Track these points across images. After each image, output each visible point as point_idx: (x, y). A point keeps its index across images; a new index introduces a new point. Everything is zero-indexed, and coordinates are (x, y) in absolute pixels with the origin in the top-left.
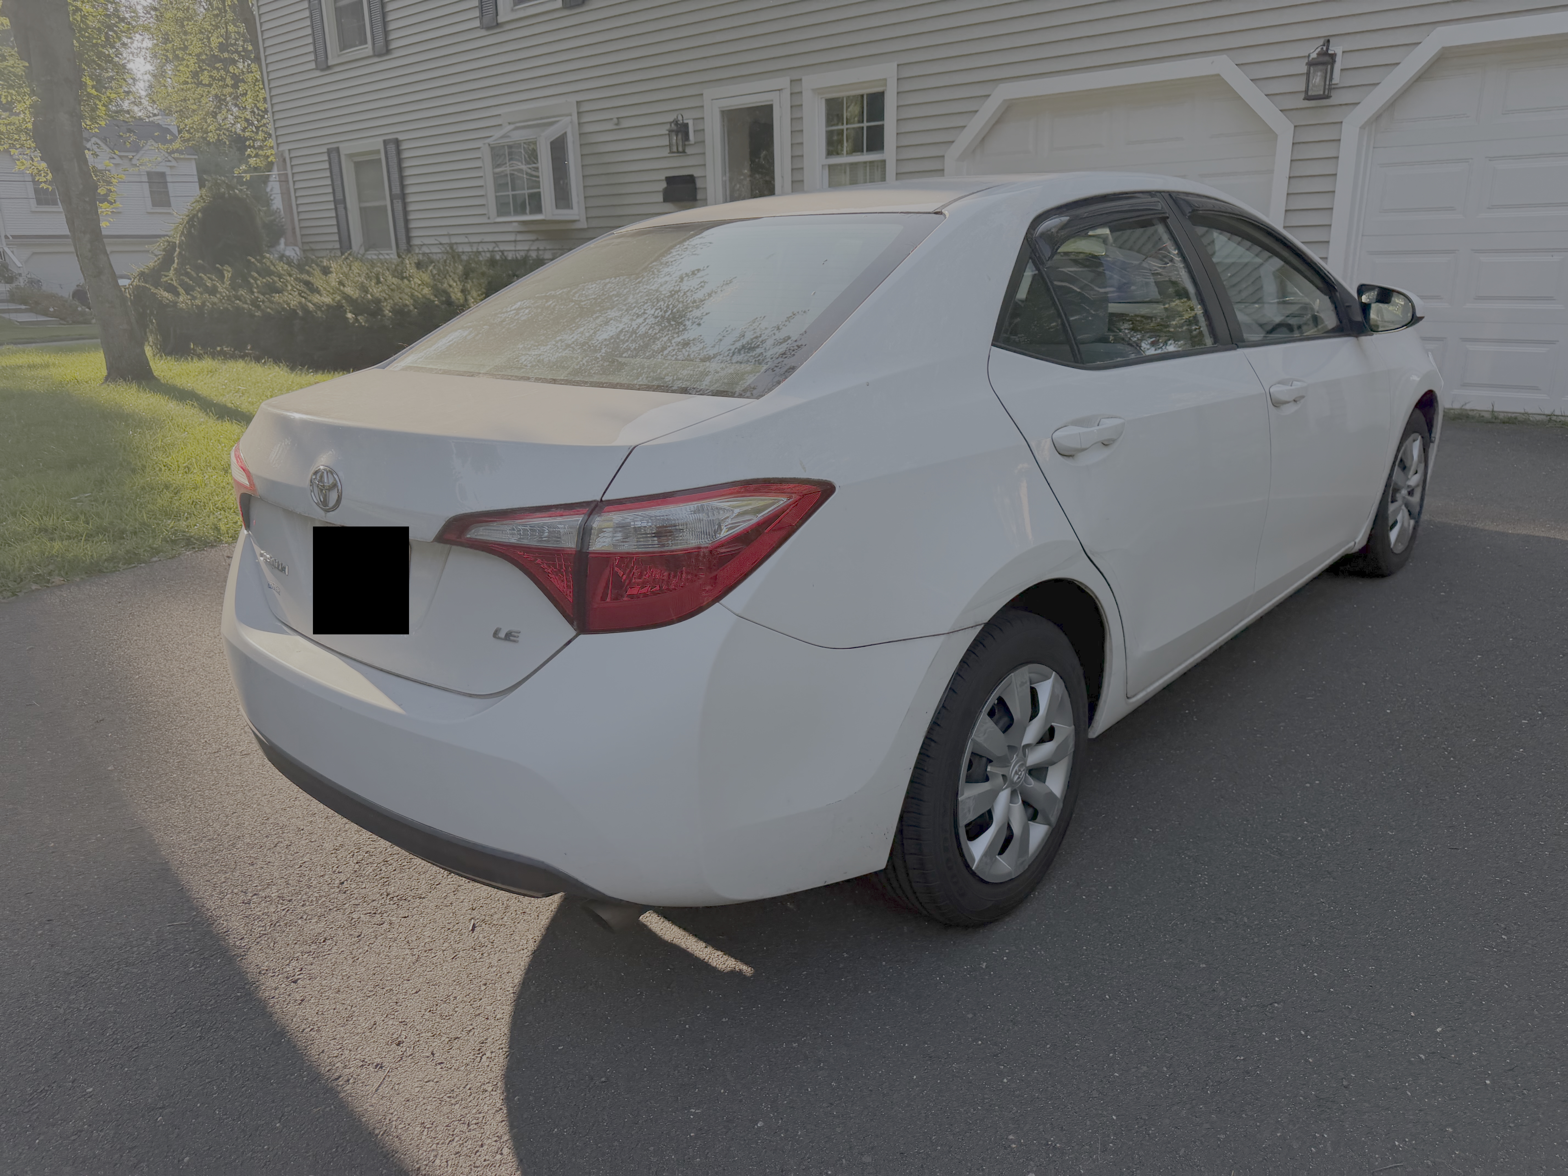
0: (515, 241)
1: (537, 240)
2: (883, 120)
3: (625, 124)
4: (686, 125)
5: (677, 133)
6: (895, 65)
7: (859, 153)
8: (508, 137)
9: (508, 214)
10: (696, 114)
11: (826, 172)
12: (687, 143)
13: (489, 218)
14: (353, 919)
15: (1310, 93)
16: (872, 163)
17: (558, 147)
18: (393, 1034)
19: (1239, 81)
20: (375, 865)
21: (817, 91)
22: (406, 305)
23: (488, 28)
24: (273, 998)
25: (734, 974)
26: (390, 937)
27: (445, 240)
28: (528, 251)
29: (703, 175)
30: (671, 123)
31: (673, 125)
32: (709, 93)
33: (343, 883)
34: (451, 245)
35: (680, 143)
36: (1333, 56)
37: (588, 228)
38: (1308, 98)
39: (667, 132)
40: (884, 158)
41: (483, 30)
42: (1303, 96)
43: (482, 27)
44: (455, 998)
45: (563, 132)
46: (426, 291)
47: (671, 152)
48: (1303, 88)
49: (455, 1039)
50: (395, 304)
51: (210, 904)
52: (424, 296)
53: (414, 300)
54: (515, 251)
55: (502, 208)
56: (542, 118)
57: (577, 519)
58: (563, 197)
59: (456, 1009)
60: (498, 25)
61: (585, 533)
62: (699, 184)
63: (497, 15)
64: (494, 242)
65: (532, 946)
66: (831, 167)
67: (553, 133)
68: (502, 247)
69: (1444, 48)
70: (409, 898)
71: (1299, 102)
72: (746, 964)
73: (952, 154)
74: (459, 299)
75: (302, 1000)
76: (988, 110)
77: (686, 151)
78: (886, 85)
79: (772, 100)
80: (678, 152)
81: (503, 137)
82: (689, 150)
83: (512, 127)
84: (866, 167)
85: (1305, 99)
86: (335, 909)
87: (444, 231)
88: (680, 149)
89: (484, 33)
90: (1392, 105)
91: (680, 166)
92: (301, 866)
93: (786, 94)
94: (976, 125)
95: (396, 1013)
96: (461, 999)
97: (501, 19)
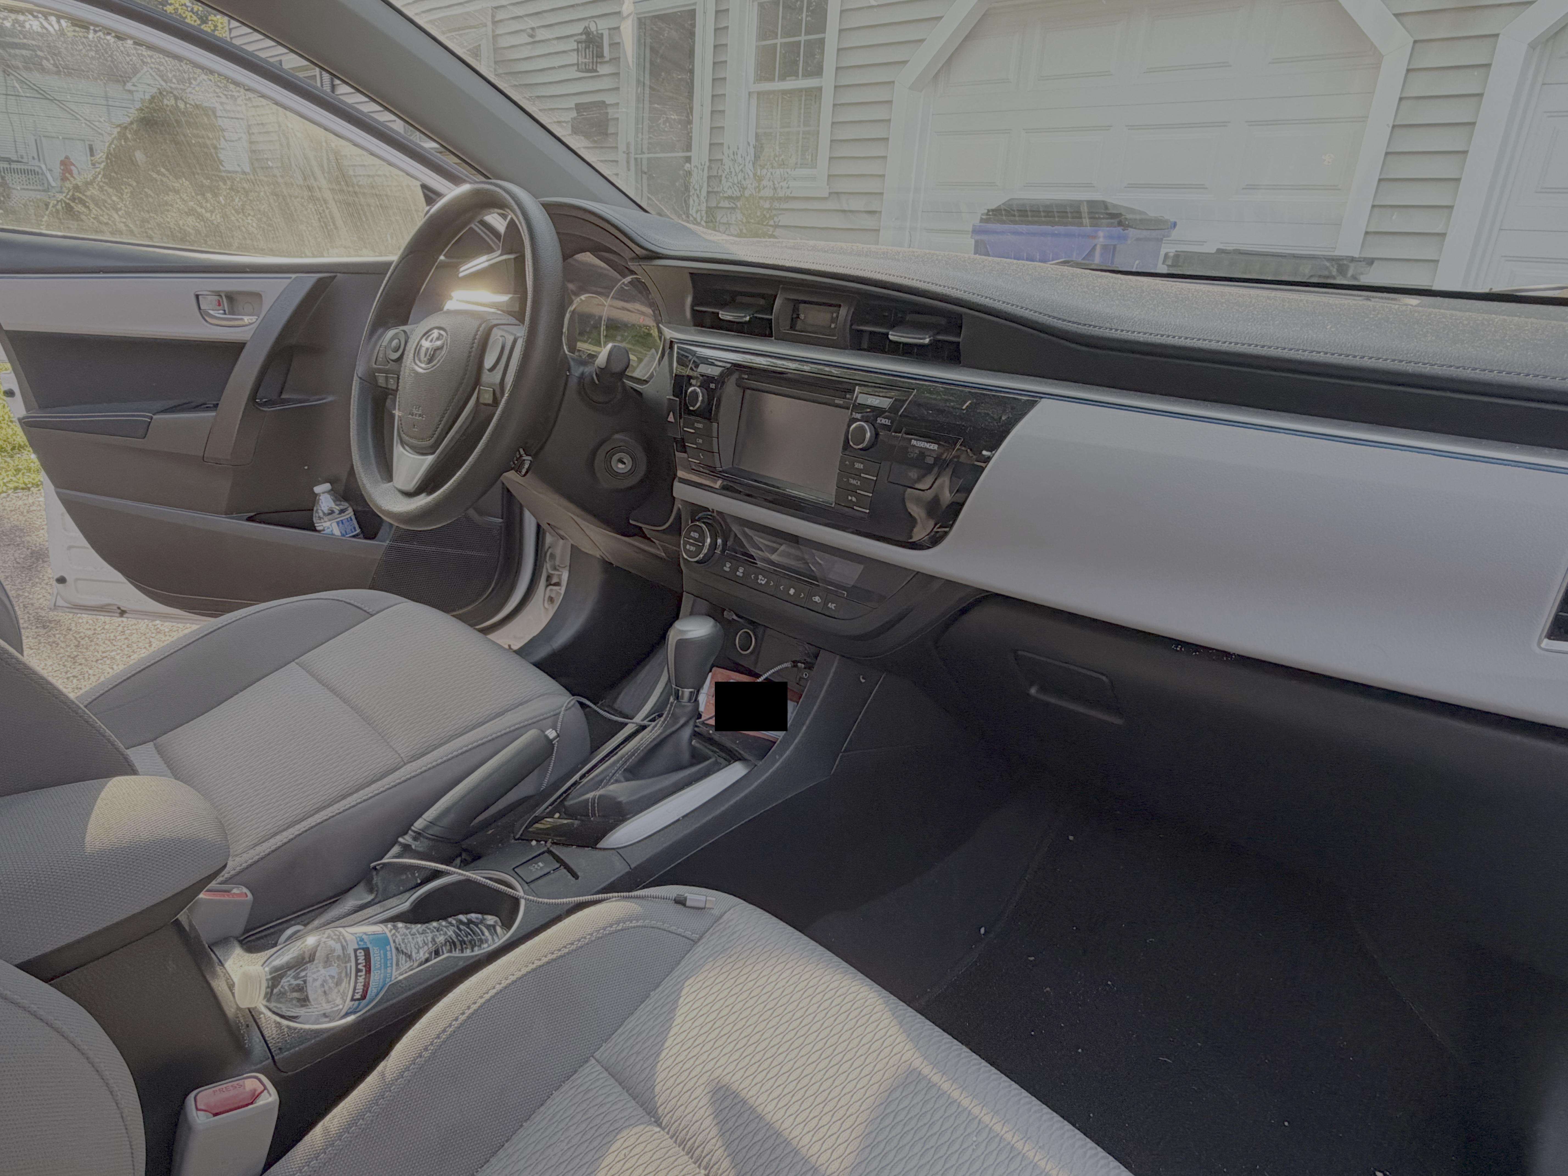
2: (825, 33)
3: (539, 36)
4: (601, 37)
7: (794, 78)
10: (611, 23)
11: (755, 102)
12: (600, 60)
16: (807, 90)
29: (615, 102)
30: (579, 35)
35: (591, 60)
39: (576, 47)
40: (821, 84)
47: (581, 72)
62: (611, 114)
66: (760, 96)
73: (904, 79)
76: (957, 15)
79: (696, 4)
82: (602, 69)
84: (801, 94)
88: (591, 68)
91: (591, 91)
94: (938, 39)
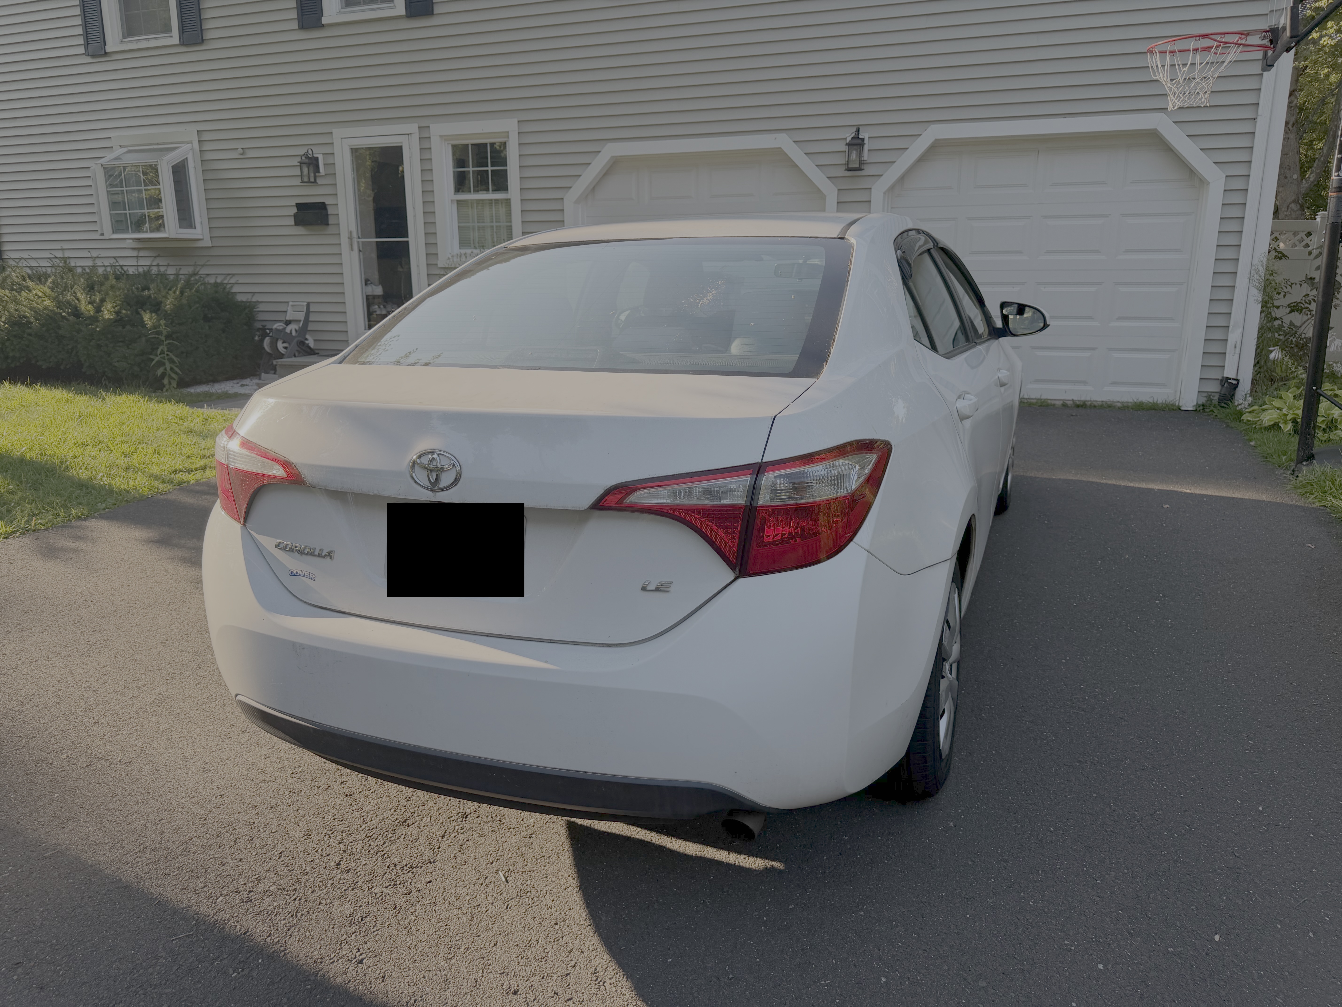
0: (137, 257)
1: (158, 256)
2: (507, 165)
3: (250, 154)
4: (317, 159)
5: (308, 165)
6: (516, 120)
7: (485, 192)
8: (121, 159)
9: (126, 231)
10: (327, 150)
11: (455, 205)
12: (317, 174)
13: (102, 234)
14: (376, 894)
15: (850, 166)
16: (497, 201)
17: (179, 171)
18: (502, 986)
19: (796, 154)
20: (361, 842)
21: (444, 138)
22: (25, 317)
23: (93, 56)
24: (349, 982)
25: (768, 871)
26: (428, 902)
27: (59, 254)
28: (150, 266)
29: (335, 203)
30: (301, 156)
31: (303, 158)
32: (338, 133)
33: (339, 864)
34: (65, 259)
35: (312, 175)
36: (863, 140)
37: (212, 247)
38: (849, 170)
39: (299, 164)
40: (509, 197)
41: (89, 57)
42: (844, 167)
43: (87, 54)
44: (537, 941)
45: (185, 157)
46: (47, 302)
47: (303, 182)
48: (843, 161)
49: (567, 975)
50: (11, 315)
51: (203, 909)
52: (46, 308)
53: (35, 312)
54: (137, 266)
55: (119, 225)
56: (158, 144)
57: (747, 480)
58: (185, 217)
59: (546, 951)
60: (106, 54)
61: (754, 490)
62: (330, 211)
63: (105, 44)
64: (114, 257)
65: (573, 883)
66: (458, 202)
67: (174, 157)
68: (121, 262)
69: (936, 140)
70: (420, 864)
71: (841, 172)
72: (773, 860)
73: (570, 198)
74: (88, 311)
75: (383, 977)
76: (599, 164)
77: (317, 181)
78: (508, 137)
79: (402, 143)
80: (309, 182)
81: (116, 159)
82: (319, 181)
83: (125, 150)
84: (492, 203)
85: (846, 170)
86: (350, 889)
87: (58, 246)
88: (312, 180)
89: (89, 60)
90: (902, 178)
91: (312, 195)
92: (280, 857)
93: (415, 139)
94: (589, 175)
95: (490, 967)
96: (544, 942)
97: (108, 49)
